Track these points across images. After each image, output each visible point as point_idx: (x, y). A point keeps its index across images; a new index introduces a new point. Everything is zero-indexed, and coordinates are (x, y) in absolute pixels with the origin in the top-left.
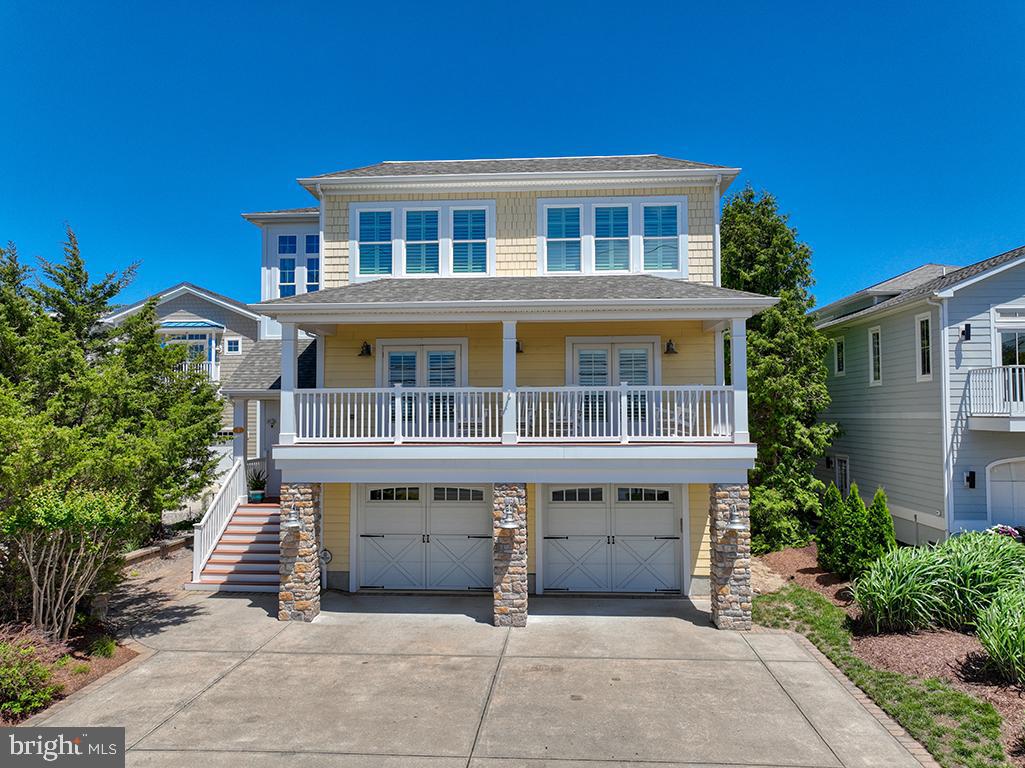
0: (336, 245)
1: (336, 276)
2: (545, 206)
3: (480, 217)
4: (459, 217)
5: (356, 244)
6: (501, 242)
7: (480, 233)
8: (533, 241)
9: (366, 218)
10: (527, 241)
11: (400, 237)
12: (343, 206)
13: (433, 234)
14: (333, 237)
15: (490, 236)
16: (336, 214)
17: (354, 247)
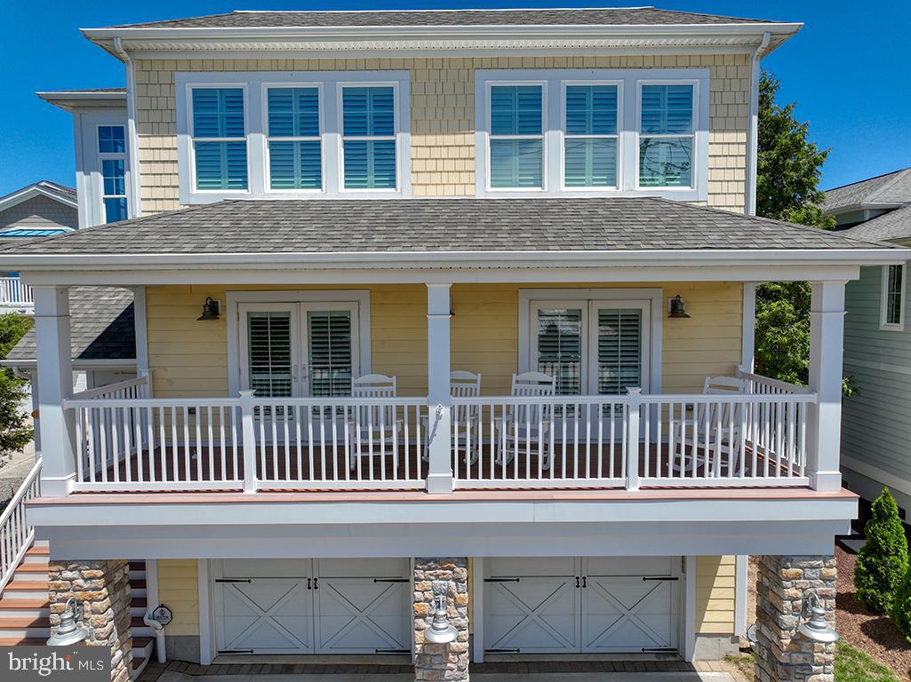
0: (156, 142)
1: (158, 193)
2: (487, 82)
3: (384, 99)
4: (353, 99)
5: (190, 140)
6: (419, 140)
7: (385, 124)
8: (469, 138)
9: (203, 99)
10: (459, 139)
11: (259, 131)
12: (165, 78)
13: (311, 125)
14: (151, 128)
15: (401, 131)
16: (154, 91)
17: (185, 146)
